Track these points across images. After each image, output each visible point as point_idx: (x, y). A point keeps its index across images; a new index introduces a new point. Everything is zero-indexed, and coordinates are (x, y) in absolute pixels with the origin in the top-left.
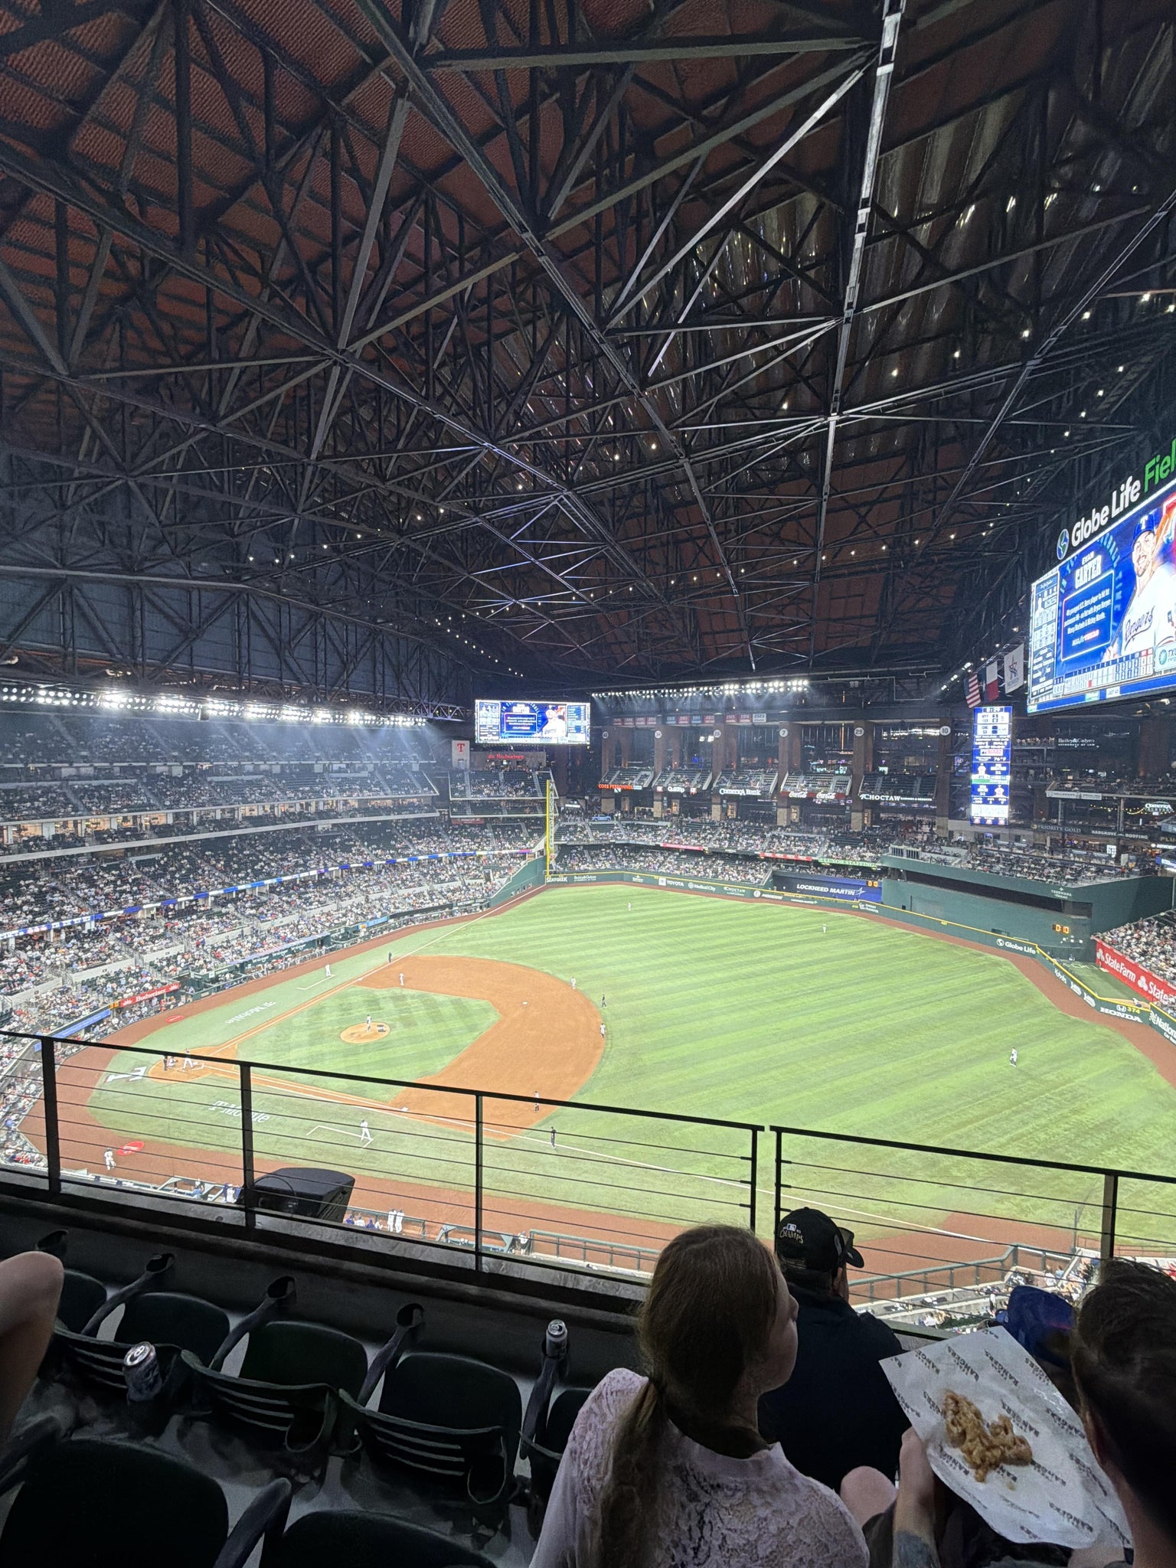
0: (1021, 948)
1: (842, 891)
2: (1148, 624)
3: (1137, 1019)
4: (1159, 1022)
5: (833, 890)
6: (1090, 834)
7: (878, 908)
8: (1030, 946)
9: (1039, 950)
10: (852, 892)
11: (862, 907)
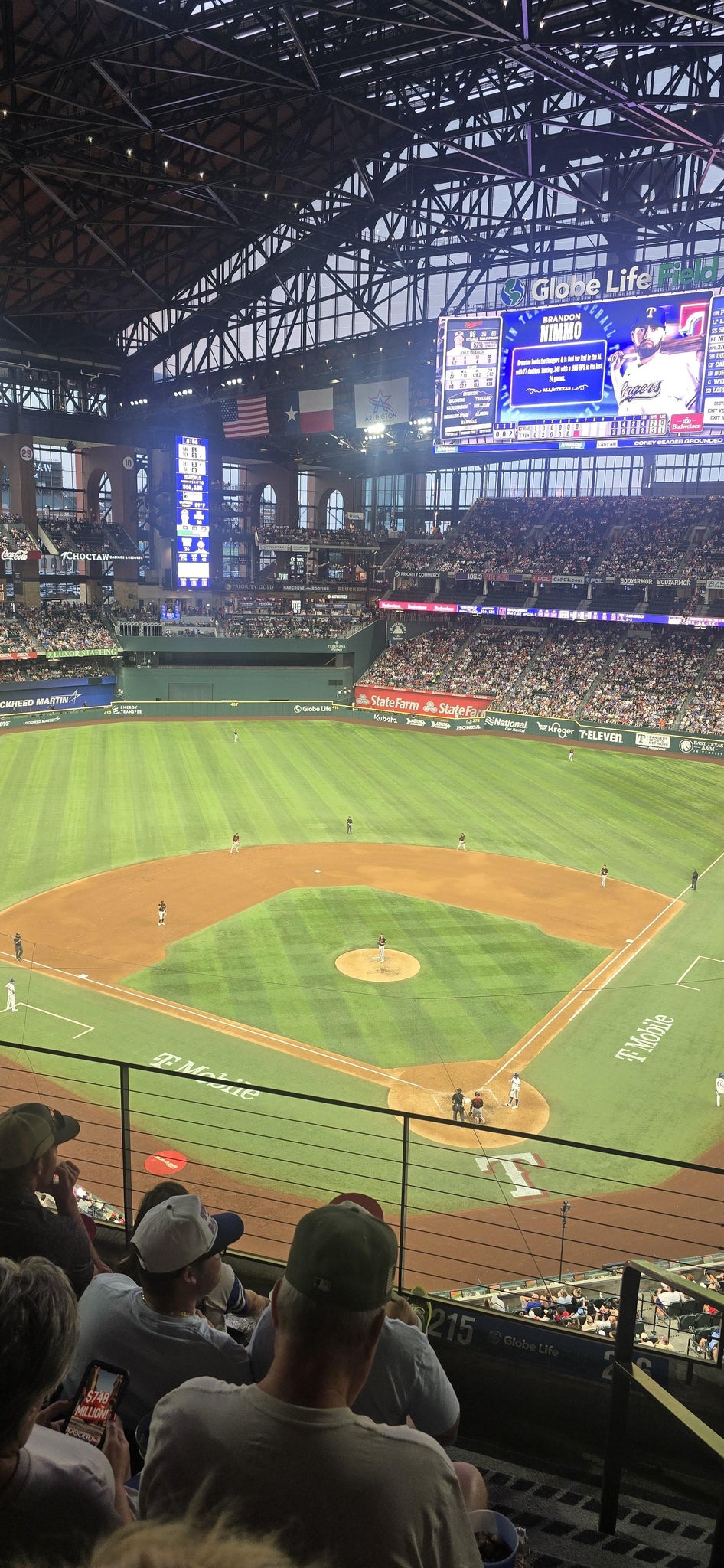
0: (318, 709)
1: (53, 700)
2: (653, 394)
3: (478, 727)
4: (498, 722)
5: (40, 702)
6: (281, 590)
7: (140, 707)
8: (326, 704)
9: (336, 707)
10: (65, 700)
11: (115, 711)
